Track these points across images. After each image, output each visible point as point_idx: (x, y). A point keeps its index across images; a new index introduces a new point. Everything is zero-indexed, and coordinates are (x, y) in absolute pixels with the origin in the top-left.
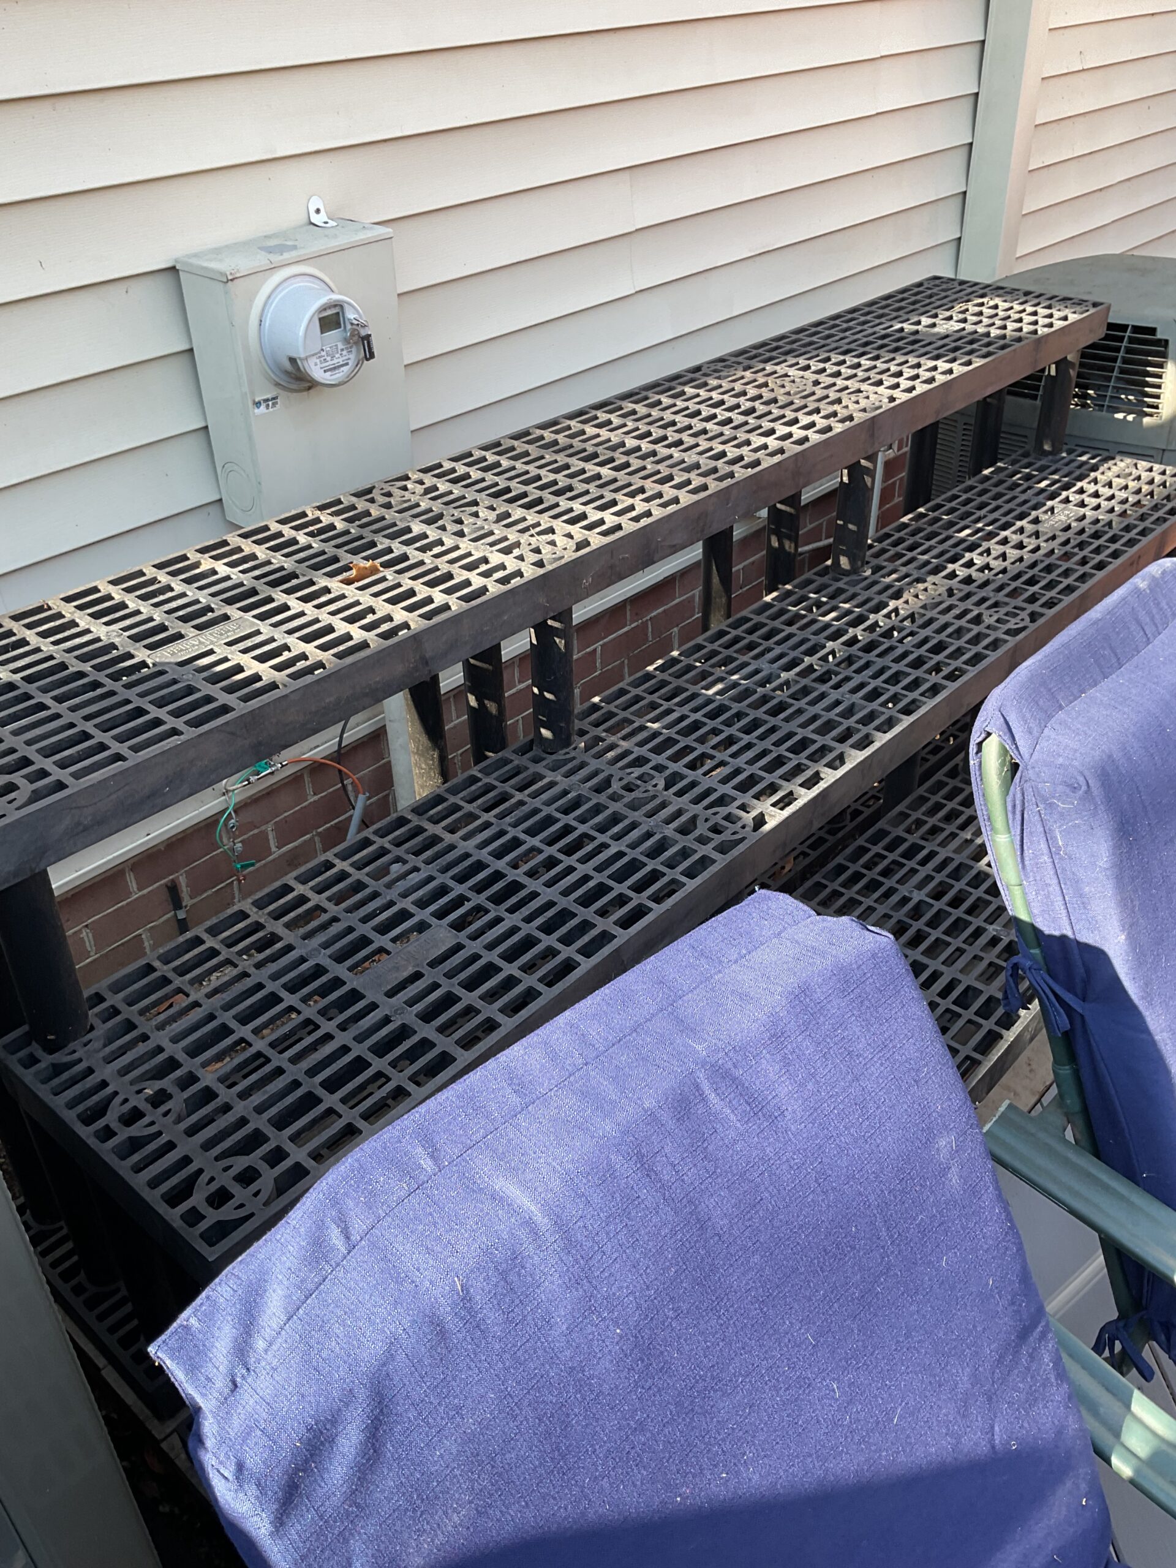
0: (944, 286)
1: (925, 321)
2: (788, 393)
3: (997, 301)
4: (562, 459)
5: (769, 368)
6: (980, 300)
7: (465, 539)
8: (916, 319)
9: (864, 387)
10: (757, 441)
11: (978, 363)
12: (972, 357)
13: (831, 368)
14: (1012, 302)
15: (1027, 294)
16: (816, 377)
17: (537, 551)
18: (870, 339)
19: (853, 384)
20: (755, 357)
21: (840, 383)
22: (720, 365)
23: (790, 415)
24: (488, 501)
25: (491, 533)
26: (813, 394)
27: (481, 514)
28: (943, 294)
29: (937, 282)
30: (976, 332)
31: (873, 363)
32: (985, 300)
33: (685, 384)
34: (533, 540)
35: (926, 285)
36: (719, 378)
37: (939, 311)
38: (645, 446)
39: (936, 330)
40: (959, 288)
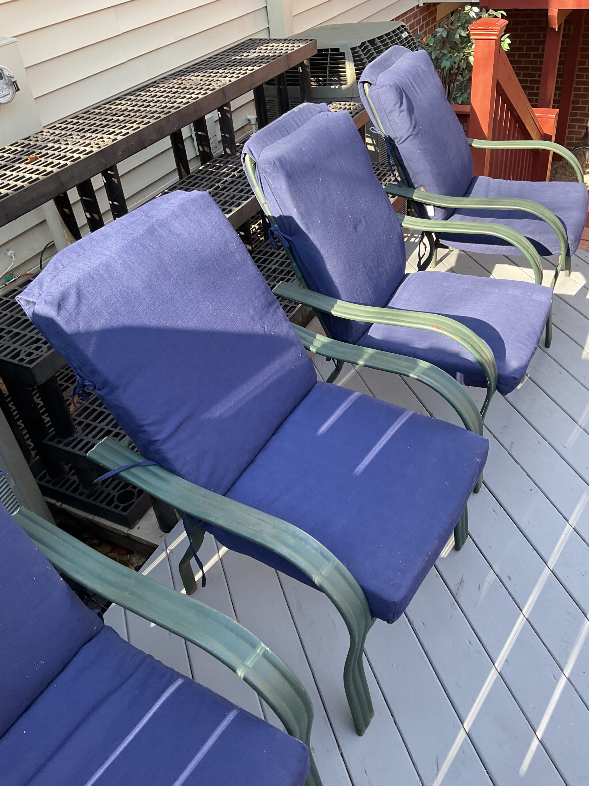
0: (253, 42)
1: (245, 54)
2: (191, 85)
3: (274, 44)
4: (103, 117)
5: (183, 78)
6: (267, 45)
7: (70, 145)
8: (241, 54)
9: (220, 79)
10: (179, 101)
11: (263, 65)
12: (261, 64)
13: (207, 74)
14: (279, 43)
15: (285, 40)
16: (201, 78)
17: (98, 144)
18: (223, 63)
19: (215, 79)
20: (178, 75)
21: (211, 79)
22: (163, 80)
23: (191, 91)
24: (76, 133)
25: (79, 142)
26: (201, 83)
27: (74, 138)
28: (253, 45)
29: (250, 41)
30: (264, 55)
31: (224, 71)
32: (269, 44)
33: (150, 87)
34: (95, 141)
35: (246, 42)
36: (164, 84)
37: (250, 51)
38: (136, 108)
39: (249, 57)
40: (259, 41)
